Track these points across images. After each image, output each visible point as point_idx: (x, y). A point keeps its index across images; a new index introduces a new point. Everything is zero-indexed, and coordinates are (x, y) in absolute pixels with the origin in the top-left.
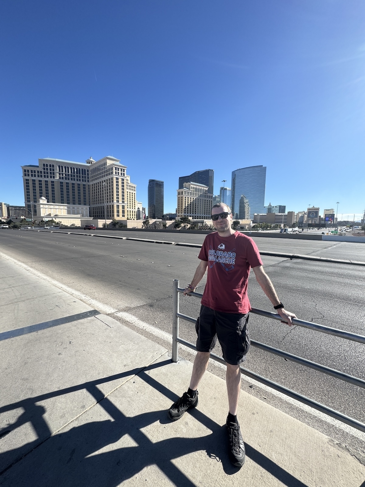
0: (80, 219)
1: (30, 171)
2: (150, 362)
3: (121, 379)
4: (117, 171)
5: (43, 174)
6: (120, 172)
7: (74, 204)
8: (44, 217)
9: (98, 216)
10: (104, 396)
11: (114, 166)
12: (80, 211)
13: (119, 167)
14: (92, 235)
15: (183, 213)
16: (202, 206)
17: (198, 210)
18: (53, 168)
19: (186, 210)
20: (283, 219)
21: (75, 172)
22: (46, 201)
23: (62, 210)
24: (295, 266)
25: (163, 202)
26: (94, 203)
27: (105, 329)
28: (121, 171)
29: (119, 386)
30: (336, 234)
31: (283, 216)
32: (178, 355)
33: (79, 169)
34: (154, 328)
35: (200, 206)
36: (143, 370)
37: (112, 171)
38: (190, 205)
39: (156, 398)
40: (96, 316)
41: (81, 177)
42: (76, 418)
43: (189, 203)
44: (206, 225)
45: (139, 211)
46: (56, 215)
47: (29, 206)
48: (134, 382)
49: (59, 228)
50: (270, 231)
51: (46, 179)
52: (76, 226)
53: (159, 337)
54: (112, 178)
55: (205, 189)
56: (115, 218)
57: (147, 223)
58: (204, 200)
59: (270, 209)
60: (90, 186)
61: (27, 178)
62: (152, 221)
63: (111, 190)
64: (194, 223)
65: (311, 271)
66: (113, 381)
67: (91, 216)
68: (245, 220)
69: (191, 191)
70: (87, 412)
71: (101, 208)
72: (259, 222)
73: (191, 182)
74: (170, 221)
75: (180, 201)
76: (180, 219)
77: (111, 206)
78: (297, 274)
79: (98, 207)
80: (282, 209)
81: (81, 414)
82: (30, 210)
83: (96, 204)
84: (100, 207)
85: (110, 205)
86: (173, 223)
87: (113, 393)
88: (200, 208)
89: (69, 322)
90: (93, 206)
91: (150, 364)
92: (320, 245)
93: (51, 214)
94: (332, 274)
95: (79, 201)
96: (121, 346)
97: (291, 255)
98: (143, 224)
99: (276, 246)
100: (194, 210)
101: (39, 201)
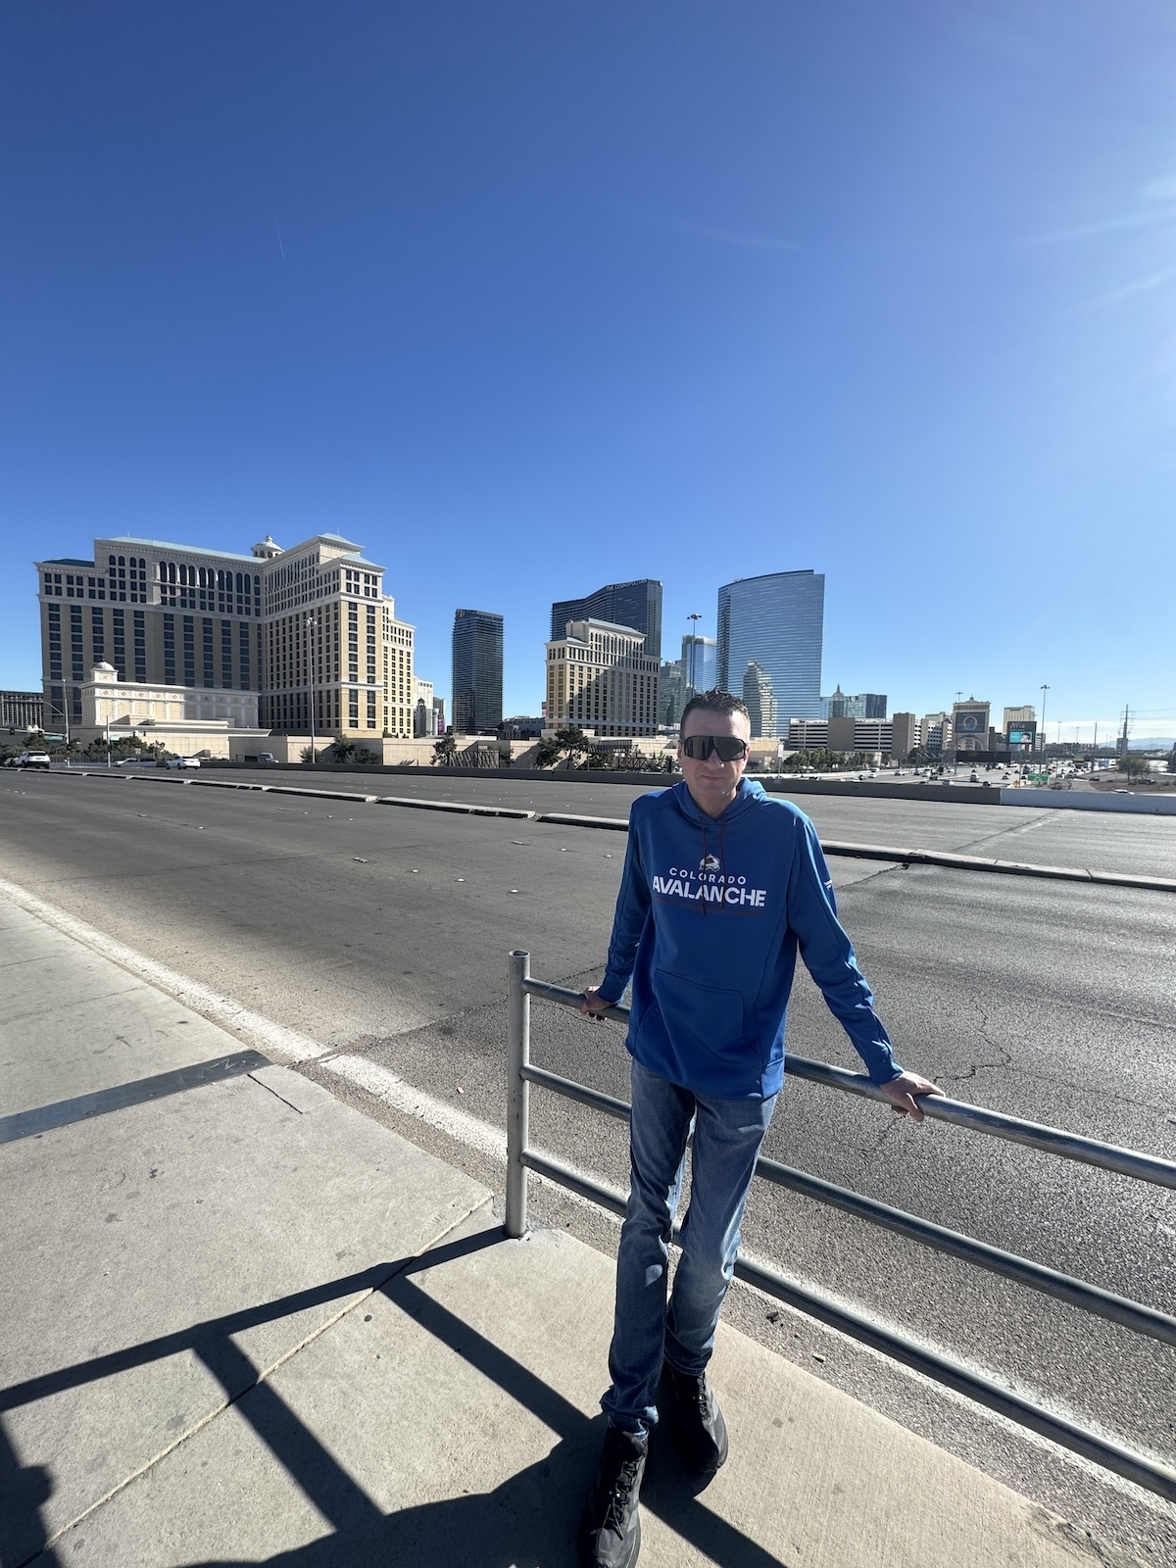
0: (227, 736)
1: (64, 579)
2: (430, 1239)
3: (322, 1306)
4: (353, 582)
5: (107, 589)
6: (362, 584)
7: (209, 685)
8: (105, 728)
9: (288, 724)
10: (255, 1373)
11: (344, 566)
12: (229, 709)
13: (360, 570)
14: (265, 788)
15: (564, 717)
16: (624, 694)
17: (613, 706)
18: (142, 570)
19: (576, 706)
20: (879, 737)
21: (216, 585)
22: (115, 677)
23: (168, 705)
24: (920, 888)
25: (501, 682)
26: (275, 681)
27: (282, 1121)
28: (367, 581)
29: (313, 1335)
30: (1042, 782)
31: (880, 728)
32: (525, 1210)
33: (229, 574)
34: (451, 1109)
35: (621, 694)
36: (403, 1268)
37: (336, 581)
38: (589, 690)
39: (441, 1377)
40: (253, 1074)
41: (235, 599)
42: (145, 1468)
43: (585, 685)
44: (639, 756)
45: (421, 709)
46: (147, 723)
47: (55, 693)
48: (368, 1319)
49: (155, 763)
50: (839, 774)
51: (118, 605)
52: (214, 759)
53: (467, 1142)
54: (336, 604)
55: (633, 640)
56: (343, 733)
57: (448, 747)
58: (632, 676)
59: (838, 705)
60: (263, 628)
61: (53, 599)
62: (463, 742)
63: (332, 642)
64: (599, 747)
65: (969, 906)
66: (295, 1314)
67: (265, 725)
68: (761, 739)
69: (589, 649)
70: (188, 1442)
71: (299, 699)
72: (805, 745)
73: (591, 620)
74: (524, 743)
75: (556, 678)
76: (556, 735)
77: (332, 694)
78: (923, 915)
79: (288, 698)
80: (876, 705)
81: (165, 1452)
82: (61, 707)
83: (281, 687)
84: (295, 697)
85: (329, 691)
86: (533, 748)
87: (291, 1360)
88: (620, 700)
89: (156, 1096)
90: (272, 694)
91: (428, 1245)
92: (995, 819)
93: (129, 719)
94: (1034, 915)
95: (227, 676)
96: (331, 1183)
97: (906, 851)
98: (434, 752)
99: (859, 823)
100: (601, 708)
101: (91, 677)
